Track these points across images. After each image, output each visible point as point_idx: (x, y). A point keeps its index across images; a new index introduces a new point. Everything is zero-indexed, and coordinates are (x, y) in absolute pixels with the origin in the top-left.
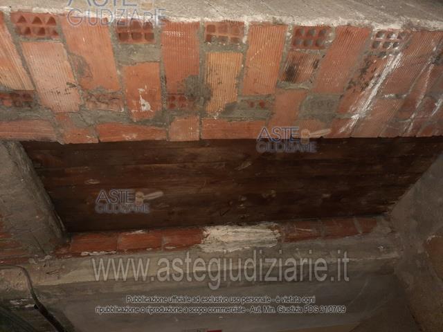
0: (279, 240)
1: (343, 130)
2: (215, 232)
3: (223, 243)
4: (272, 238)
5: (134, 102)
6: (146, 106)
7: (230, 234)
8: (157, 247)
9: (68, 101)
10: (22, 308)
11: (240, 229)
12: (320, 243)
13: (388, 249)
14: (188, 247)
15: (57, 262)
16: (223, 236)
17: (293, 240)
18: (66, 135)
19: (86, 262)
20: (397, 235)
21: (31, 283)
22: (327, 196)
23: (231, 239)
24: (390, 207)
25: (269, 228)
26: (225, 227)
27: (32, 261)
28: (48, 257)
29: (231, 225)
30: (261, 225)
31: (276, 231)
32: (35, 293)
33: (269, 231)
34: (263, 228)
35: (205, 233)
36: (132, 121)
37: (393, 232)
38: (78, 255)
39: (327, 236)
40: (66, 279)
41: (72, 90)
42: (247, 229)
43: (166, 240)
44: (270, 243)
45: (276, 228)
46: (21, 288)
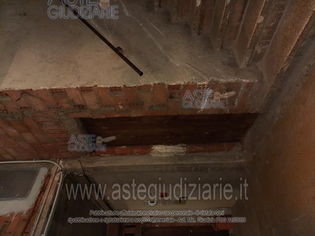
0: (186, 152)
1: (199, 112)
2: (157, 148)
3: (160, 153)
4: (183, 151)
5: (117, 106)
6: (121, 107)
7: (164, 149)
8: (132, 154)
10: (78, 176)
11: (168, 147)
12: (207, 154)
13: (240, 158)
14: (145, 154)
15: (92, 158)
16: (160, 150)
17: (192, 152)
18: (96, 116)
19: (102, 159)
20: (245, 151)
21: (82, 166)
22: (207, 133)
23: (164, 151)
24: (242, 138)
25: (182, 146)
26: (161, 146)
27: (82, 157)
28: (88, 156)
29: (165, 145)
30: (179, 145)
31: (185, 148)
32: (84, 169)
33: (182, 148)
34: (179, 146)
35: (152, 148)
36: (117, 112)
37: (243, 150)
38: (100, 156)
39: (209, 151)
40: (95, 165)
41: (97, 104)
42: (171, 147)
43: (135, 151)
44: (183, 153)
45: (186, 146)
46: (78, 168)
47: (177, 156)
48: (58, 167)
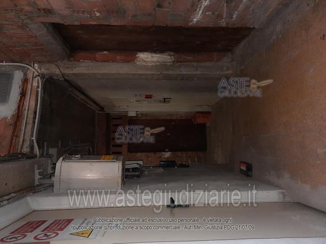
0: (173, 62)
1: (191, 24)
2: (143, 56)
3: (145, 61)
4: (170, 60)
5: (93, 13)
6: (98, 14)
7: (150, 57)
8: (114, 61)
9: (66, 12)
10: (58, 79)
11: (155, 55)
12: (195, 64)
13: (228, 69)
14: (129, 62)
15: (70, 63)
16: (145, 57)
17: (180, 62)
18: (67, 22)
19: (82, 64)
20: (234, 63)
21: (61, 71)
23: (150, 60)
24: (235, 48)
25: (170, 55)
26: (147, 53)
27: (59, 62)
28: (66, 61)
29: (151, 52)
30: (166, 53)
31: (173, 57)
32: (63, 75)
33: (169, 57)
34: (166, 55)
35: (137, 56)
36: (93, 19)
37: (232, 61)
38: (79, 61)
39: (198, 61)
40: (76, 71)
42: (158, 55)
43: (118, 58)
44: (170, 62)
45: (173, 55)
46: (57, 73)
47: (163, 66)
48: (34, 72)
